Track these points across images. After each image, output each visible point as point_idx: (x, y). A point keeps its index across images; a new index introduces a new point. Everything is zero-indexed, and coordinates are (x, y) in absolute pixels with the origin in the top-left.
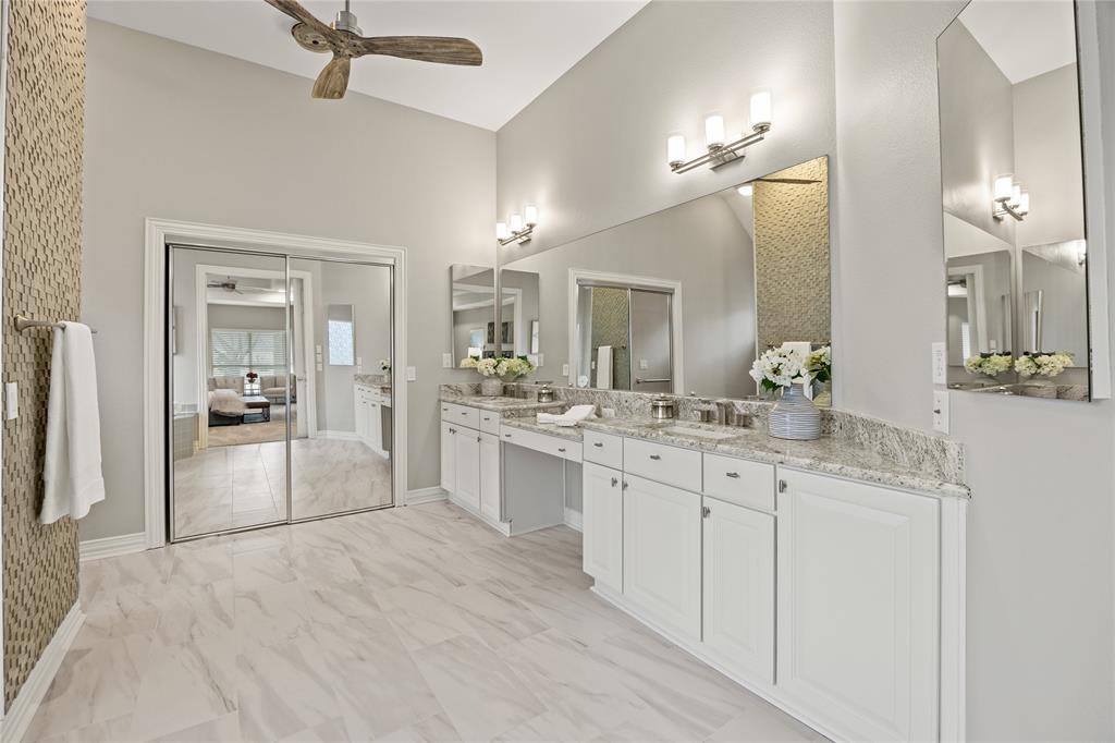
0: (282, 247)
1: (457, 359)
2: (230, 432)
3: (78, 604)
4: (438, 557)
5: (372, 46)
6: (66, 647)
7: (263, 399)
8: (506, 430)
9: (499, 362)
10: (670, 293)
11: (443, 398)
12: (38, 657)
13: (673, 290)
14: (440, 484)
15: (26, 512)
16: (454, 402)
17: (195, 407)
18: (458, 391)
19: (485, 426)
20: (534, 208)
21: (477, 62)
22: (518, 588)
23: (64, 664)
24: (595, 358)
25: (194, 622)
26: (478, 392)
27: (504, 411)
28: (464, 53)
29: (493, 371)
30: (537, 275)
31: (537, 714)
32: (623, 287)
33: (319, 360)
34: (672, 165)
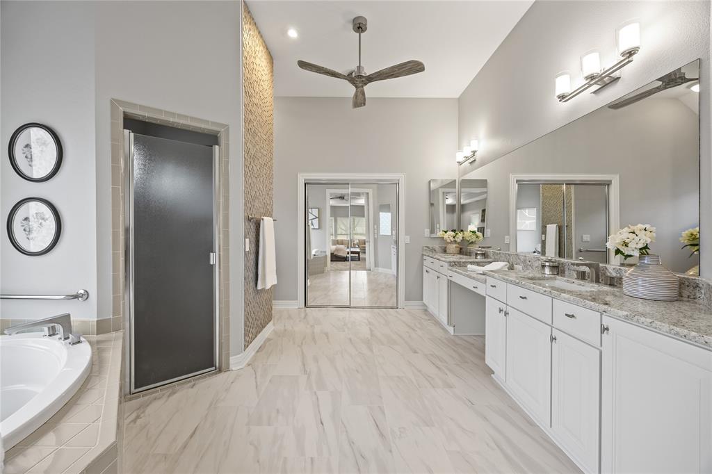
0: (346, 180)
1: (432, 232)
2: (340, 265)
3: (272, 322)
4: (410, 336)
5: (370, 79)
6: (267, 336)
7: (358, 250)
8: (451, 273)
9: (457, 234)
10: (608, 184)
11: (424, 253)
12: (256, 336)
13: (611, 181)
14: (422, 300)
15: (252, 284)
16: (428, 256)
17: (325, 252)
18: (433, 250)
19: (441, 270)
20: (476, 141)
21: (422, 69)
22: (447, 363)
23: (265, 342)
24: (544, 232)
25: (304, 338)
26: (445, 251)
27: (450, 262)
28: (414, 67)
29: (453, 240)
30: (486, 180)
31: (428, 426)
32: (560, 183)
33: (376, 232)
34: (559, 97)
